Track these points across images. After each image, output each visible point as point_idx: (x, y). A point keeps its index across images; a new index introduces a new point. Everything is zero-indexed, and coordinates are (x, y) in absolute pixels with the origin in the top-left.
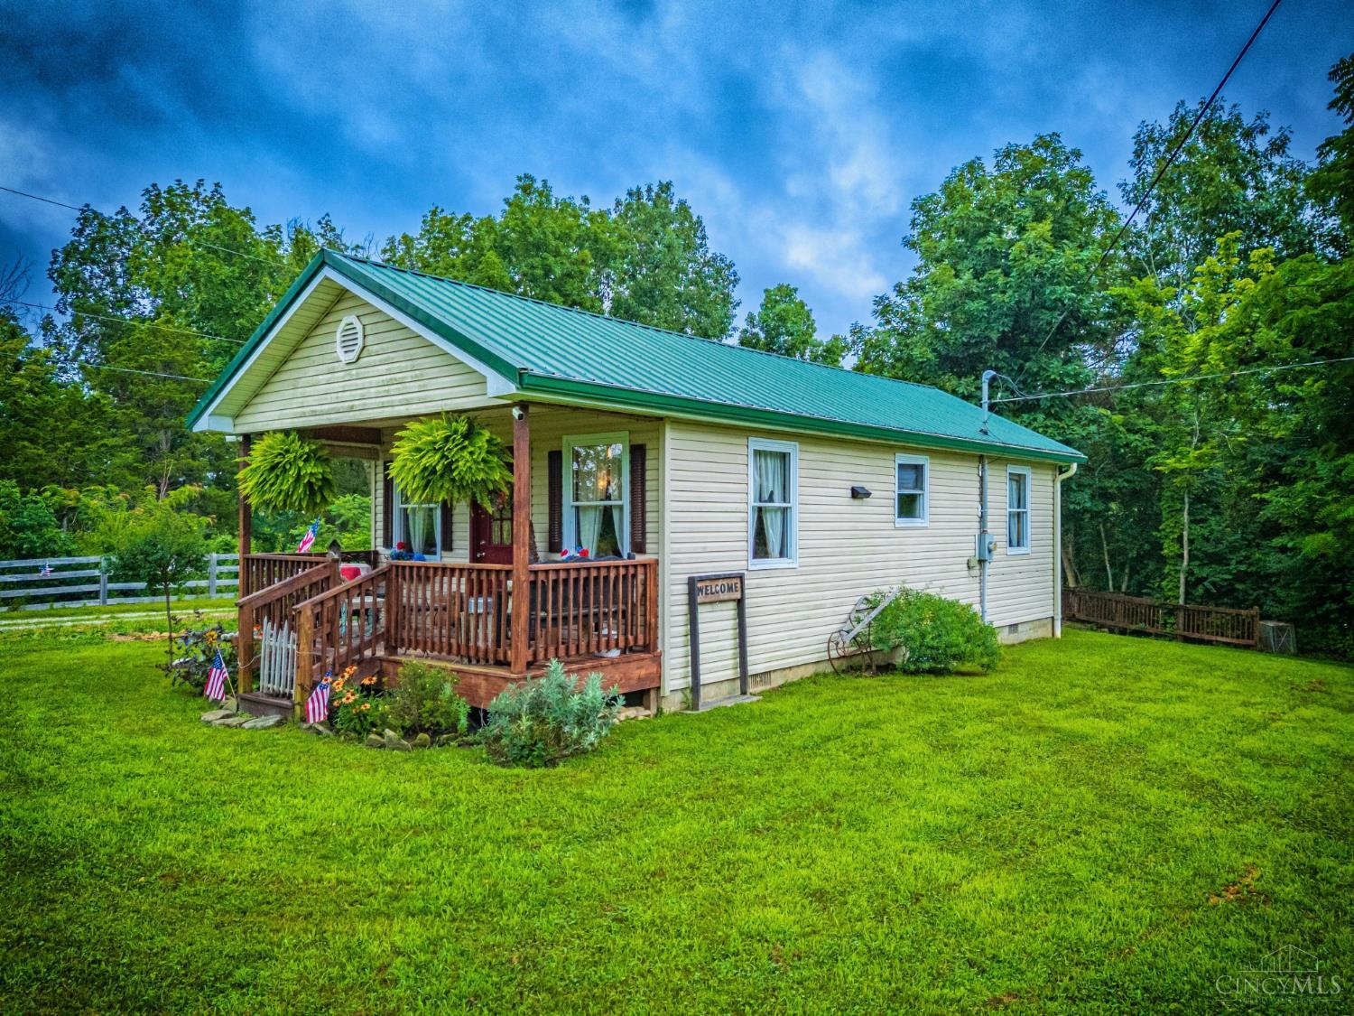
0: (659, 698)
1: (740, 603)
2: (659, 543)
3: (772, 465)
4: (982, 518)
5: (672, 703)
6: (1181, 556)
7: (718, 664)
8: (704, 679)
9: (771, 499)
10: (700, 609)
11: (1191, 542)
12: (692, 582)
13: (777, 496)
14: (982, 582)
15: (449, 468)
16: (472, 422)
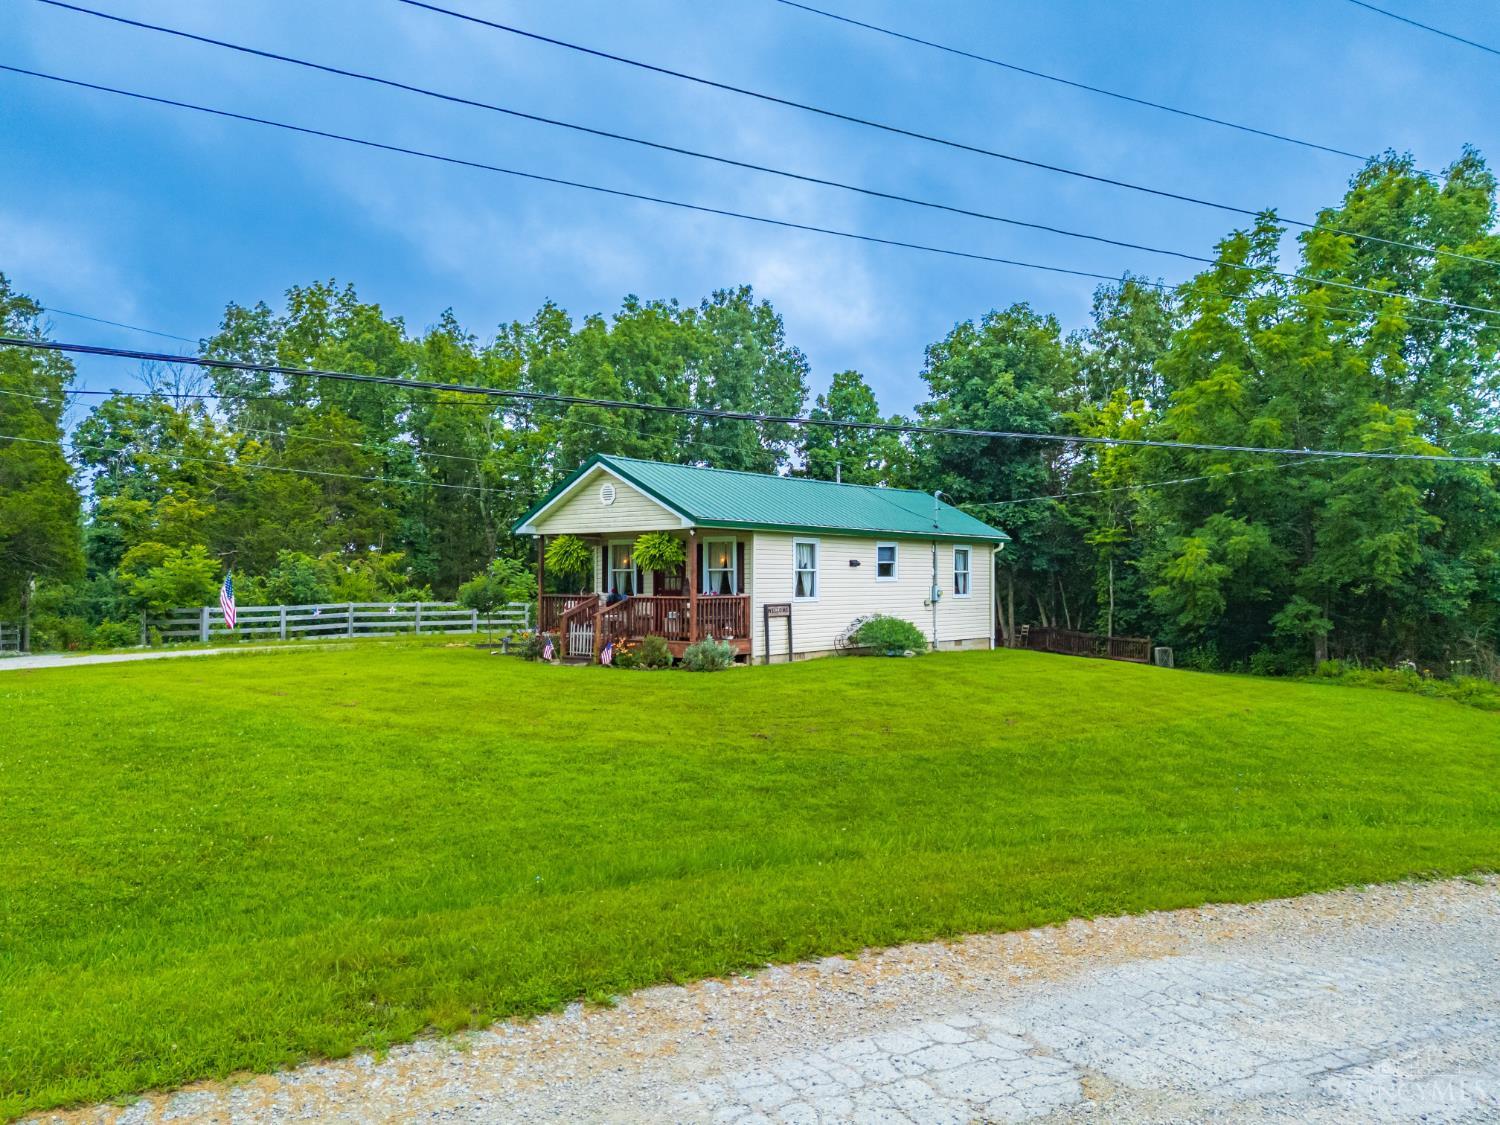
0: (751, 659)
1: (789, 618)
2: (751, 588)
3: (806, 551)
4: (935, 577)
5: (757, 662)
6: (1109, 603)
7: (778, 647)
8: (771, 653)
9: (805, 567)
10: (770, 620)
11: (1114, 593)
12: (766, 607)
13: (809, 565)
14: (934, 614)
15: (661, 556)
16: (671, 535)
